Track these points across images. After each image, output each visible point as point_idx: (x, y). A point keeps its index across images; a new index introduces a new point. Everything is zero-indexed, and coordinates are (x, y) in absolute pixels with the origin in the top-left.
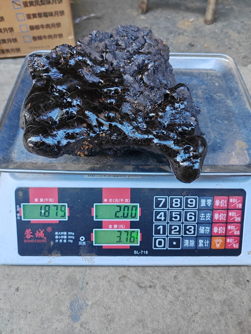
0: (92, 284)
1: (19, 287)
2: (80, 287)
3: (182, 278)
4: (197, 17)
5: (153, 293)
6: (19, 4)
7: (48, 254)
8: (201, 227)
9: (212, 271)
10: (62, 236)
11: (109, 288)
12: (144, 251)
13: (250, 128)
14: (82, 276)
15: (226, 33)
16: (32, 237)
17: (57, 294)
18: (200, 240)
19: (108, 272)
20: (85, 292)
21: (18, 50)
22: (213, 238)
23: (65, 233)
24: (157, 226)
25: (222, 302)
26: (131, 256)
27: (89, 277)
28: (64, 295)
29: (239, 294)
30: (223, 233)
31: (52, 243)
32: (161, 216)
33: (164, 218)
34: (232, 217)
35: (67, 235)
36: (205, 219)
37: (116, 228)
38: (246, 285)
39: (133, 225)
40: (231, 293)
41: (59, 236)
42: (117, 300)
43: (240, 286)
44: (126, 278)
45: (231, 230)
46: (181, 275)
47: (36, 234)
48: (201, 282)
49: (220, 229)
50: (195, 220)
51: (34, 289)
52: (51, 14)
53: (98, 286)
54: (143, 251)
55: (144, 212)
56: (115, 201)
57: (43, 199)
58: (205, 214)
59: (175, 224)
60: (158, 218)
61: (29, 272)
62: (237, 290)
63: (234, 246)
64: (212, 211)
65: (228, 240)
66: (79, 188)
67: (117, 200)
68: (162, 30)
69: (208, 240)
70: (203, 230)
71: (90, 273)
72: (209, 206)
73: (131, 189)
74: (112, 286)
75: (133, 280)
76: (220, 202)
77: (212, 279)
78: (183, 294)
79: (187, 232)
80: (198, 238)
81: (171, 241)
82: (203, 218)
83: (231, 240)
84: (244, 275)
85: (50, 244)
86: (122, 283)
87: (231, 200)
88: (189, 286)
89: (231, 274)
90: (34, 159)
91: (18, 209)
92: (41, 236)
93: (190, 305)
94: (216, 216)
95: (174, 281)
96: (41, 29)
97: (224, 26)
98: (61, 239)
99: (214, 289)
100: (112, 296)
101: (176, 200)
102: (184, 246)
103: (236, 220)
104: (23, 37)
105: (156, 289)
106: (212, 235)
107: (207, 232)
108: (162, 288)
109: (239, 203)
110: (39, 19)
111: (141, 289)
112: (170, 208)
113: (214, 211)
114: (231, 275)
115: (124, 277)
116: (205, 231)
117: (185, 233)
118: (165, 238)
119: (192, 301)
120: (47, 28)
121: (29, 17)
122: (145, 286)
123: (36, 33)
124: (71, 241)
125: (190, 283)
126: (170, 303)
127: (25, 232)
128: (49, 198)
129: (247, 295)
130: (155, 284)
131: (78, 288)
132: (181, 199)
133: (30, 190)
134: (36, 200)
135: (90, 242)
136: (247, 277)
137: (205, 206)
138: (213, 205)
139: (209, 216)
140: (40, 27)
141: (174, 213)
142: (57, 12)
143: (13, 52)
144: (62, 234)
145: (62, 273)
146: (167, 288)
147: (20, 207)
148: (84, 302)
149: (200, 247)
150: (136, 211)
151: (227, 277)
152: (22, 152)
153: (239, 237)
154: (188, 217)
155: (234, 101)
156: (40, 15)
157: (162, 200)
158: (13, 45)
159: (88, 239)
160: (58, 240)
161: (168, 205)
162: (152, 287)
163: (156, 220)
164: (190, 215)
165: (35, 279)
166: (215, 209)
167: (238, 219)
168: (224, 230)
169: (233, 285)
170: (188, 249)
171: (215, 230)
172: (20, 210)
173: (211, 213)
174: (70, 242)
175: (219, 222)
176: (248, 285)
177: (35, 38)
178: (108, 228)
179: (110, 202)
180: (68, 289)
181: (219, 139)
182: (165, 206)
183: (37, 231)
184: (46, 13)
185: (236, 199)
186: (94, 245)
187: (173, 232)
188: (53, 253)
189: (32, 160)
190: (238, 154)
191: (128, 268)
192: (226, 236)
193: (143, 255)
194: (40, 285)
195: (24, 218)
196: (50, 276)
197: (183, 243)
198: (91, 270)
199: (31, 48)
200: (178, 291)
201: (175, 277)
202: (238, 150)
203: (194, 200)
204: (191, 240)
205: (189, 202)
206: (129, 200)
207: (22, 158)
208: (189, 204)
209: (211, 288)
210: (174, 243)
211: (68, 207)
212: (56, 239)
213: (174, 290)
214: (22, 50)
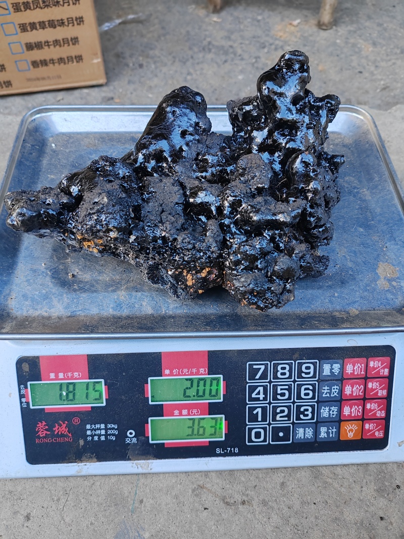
0: (148, 503)
1: (30, 513)
2: (131, 508)
3: (293, 486)
4: (306, 16)
5: (248, 514)
6: (6, 8)
7: (76, 459)
8: (323, 407)
9: (341, 472)
10: (97, 431)
11: (177, 509)
12: (233, 449)
13: (400, 240)
14: (132, 489)
15: (354, 45)
16: (49, 434)
17: (93, 521)
18: (321, 428)
19: (174, 481)
20: (139, 516)
21: (8, 84)
22: (342, 423)
23: (103, 426)
24: (252, 409)
25: (358, 525)
26: (211, 456)
27: (144, 491)
28: (105, 523)
29: (384, 510)
30: (358, 415)
31: (82, 442)
32: (259, 393)
33: (264, 396)
34: (372, 390)
35: (106, 429)
36: (330, 395)
37: (186, 415)
38: (396, 494)
39: (213, 409)
40: (372, 509)
42: (190, 527)
43: (386, 495)
44: (205, 490)
45: (371, 410)
46: (292, 481)
47: (54, 429)
48: (323, 492)
49: (353, 409)
50: (313, 398)
51: (55, 515)
52: (62, 23)
53: (160, 505)
54: (231, 448)
55: (231, 387)
56: (182, 372)
57: (64, 374)
58: (330, 386)
59: (282, 403)
60: (254, 396)
61: (46, 487)
62: (382, 502)
63: (377, 433)
65: (367, 426)
66: (123, 354)
67: (185, 371)
68: (247, 42)
69: (334, 427)
70: (326, 412)
71: (145, 484)
72: (336, 374)
73: (209, 352)
74: (181, 505)
75: (215, 493)
76: (353, 368)
77: (342, 486)
78: (296, 513)
79: (302, 416)
80: (319, 425)
81: (276, 430)
82: (326, 394)
83: (372, 425)
84: (391, 476)
85: (79, 444)
86: (198, 499)
87: (371, 364)
88: (305, 499)
89: (371, 475)
90: (45, 309)
91: (23, 392)
92: (63, 432)
93: (307, 532)
94: (348, 390)
95: (280, 491)
96: (46, 48)
97: (350, 32)
98: (95, 435)
99: (345, 503)
100: (182, 521)
101: (283, 368)
102: (297, 438)
103: (379, 395)
104: (16, 62)
105: (252, 506)
106: (342, 419)
107: (333, 415)
108: (262, 505)
109: (384, 368)
110: (41, 31)
111: (228, 506)
112: (273, 379)
113: (344, 381)
114: (372, 478)
115: (201, 487)
116: (330, 414)
117: (298, 418)
118: (266, 427)
119: (310, 525)
120: (55, 46)
121: (23, 28)
122: (235, 502)
123: (37, 55)
124: (113, 437)
125: (307, 493)
126: (276, 529)
127: (36, 426)
128: (73, 372)
129: (397, 510)
130: (251, 497)
131: (126, 510)
133: (41, 360)
134: (52, 375)
135: (144, 438)
136: (396, 479)
137: (330, 374)
138: (343, 372)
139: (335, 390)
140: (43, 45)
141: (279, 388)
142: (72, 18)
144: (97, 427)
145: (100, 486)
146: (270, 503)
147: (26, 387)
148: (137, 534)
149: (322, 438)
150: (217, 386)
151: (365, 481)
152: (24, 296)
153: (384, 421)
154: (303, 392)
155: (374, 191)
156: (42, 25)
157: (260, 368)
159: (141, 432)
161: (270, 376)
162: (246, 503)
163: (251, 399)
164: (306, 389)
165: (55, 499)
166: (345, 379)
167: (383, 393)
168: (360, 410)
169: (375, 494)
170: (302, 441)
171: (347, 411)
172: (27, 392)
173: (340, 385)
174: (111, 439)
175: (351, 399)
176: (398, 493)
177: (35, 64)
178: (172, 415)
179: (175, 374)
180: (110, 513)
181: (351, 261)
183: (57, 425)
184: (53, 21)
185: (380, 362)
186: (151, 442)
187: (278, 418)
188: (84, 458)
189: (42, 311)
190: (382, 289)
191: (206, 473)
192: (363, 419)
193: (232, 454)
194: (64, 508)
195: (33, 406)
196: (80, 491)
197: (294, 434)
198: (146, 478)
199: (29, 80)
200: (288, 509)
201: (283, 484)
202: (382, 280)
203: (312, 366)
204: (306, 429)
205: (304, 369)
206: (205, 371)
207: (25, 308)
208: (303, 372)
209: (340, 501)
210: (281, 434)
211: (105, 385)
212: (88, 436)
213: (281, 507)
214: (14, 83)
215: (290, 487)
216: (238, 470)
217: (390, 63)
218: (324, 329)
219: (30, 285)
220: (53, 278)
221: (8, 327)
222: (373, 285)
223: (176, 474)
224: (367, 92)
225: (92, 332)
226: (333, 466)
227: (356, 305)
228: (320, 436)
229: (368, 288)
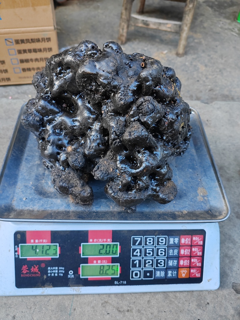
0: (78, 310)
1: (15, 315)
2: (69, 313)
3: (154, 302)
4: (170, 49)
5: (130, 316)
6: (12, 41)
7: (41, 286)
8: (170, 261)
9: (179, 295)
10: (53, 271)
11: (93, 314)
12: (123, 282)
14: (70, 303)
15: (195, 66)
16: (28, 272)
18: (169, 271)
19: (92, 299)
20: (73, 317)
21: (8, 79)
22: (179, 269)
23: (57, 268)
24: (133, 261)
26: (112, 285)
27: (76, 304)
29: (200, 316)
30: (187, 265)
31: (45, 277)
32: (137, 253)
34: (195, 252)
35: (58, 270)
36: (173, 253)
37: (100, 263)
38: (207, 307)
39: (114, 260)
40: (194, 315)
41: (51, 270)
43: (201, 308)
44: (108, 304)
45: (194, 263)
46: (153, 300)
47: (31, 269)
48: (170, 306)
49: (185, 262)
50: (165, 255)
51: (29, 316)
52: (40, 50)
53: (84, 311)
55: (123, 249)
56: (99, 241)
57: (38, 240)
58: (173, 250)
59: (149, 258)
60: (135, 254)
61: (24, 301)
62: (199, 311)
63: (197, 275)
64: (178, 248)
65: (192, 271)
67: (100, 240)
69: (175, 271)
70: (171, 263)
71: (77, 300)
72: (176, 243)
73: (113, 231)
74: (95, 311)
75: (113, 305)
76: (185, 240)
77: (179, 303)
78: (155, 317)
79: (159, 265)
80: (167, 270)
81: (146, 272)
82: (171, 253)
83: (194, 270)
84: (205, 298)
85: (44, 278)
86: (105, 309)
87: (194, 239)
88: (160, 310)
89: (194, 297)
90: (31, 206)
91: (16, 249)
92: (36, 271)
94: (182, 252)
95: (147, 305)
96: (31, 62)
97: (193, 59)
98: (52, 273)
99: (181, 311)
101: (150, 239)
102: (156, 276)
103: (198, 254)
104: (14, 68)
105: (133, 313)
106: (179, 267)
107: (175, 264)
108: (138, 312)
109: (200, 241)
110: (29, 54)
111: (120, 313)
112: (145, 245)
114: (195, 299)
115: (106, 302)
116: (173, 264)
117: (157, 266)
118: (141, 271)
120: (36, 62)
121: (20, 52)
122: (124, 310)
123: (26, 65)
124: (61, 274)
125: (161, 306)
127: (22, 268)
128: (43, 239)
130: (132, 308)
131: (66, 314)
132: (153, 238)
133: (27, 232)
134: (32, 241)
135: (77, 275)
136: (207, 299)
137: (173, 243)
138: (180, 242)
139: (176, 252)
140: (29, 61)
141: (148, 250)
142: (46, 49)
143: (3, 81)
144: (53, 269)
145: (53, 301)
146: (142, 311)
147: (18, 247)
149: (169, 277)
150: (116, 248)
151: (191, 300)
152: (20, 199)
153: (200, 268)
154: (159, 252)
155: (198, 151)
156: (30, 51)
157: (138, 240)
158: (4, 75)
159: (76, 272)
160: (50, 274)
161: (143, 243)
162: (130, 311)
163: (133, 256)
164: (161, 251)
165: (29, 307)
166: (181, 246)
167: (200, 254)
168: (189, 262)
169: (196, 307)
170: (159, 278)
171: (182, 263)
172: (18, 249)
173: (178, 249)
175: (184, 256)
176: (208, 307)
177: (24, 70)
178: (93, 263)
179: (95, 241)
180: (58, 315)
181: (185, 186)
182: (140, 244)
183: (33, 267)
184: (36, 49)
185: (198, 238)
186: (81, 277)
187: (147, 265)
188: (46, 285)
189: (30, 207)
190: (200, 201)
191: (109, 295)
192: (190, 267)
193: (122, 284)
194: (34, 313)
195: (21, 257)
196: (43, 304)
197: (155, 274)
198: (78, 297)
199: (20, 78)
200: (151, 314)
201: (149, 301)
202: (200, 196)
203: (164, 239)
204: (161, 272)
205: (160, 240)
206: (110, 240)
207: (21, 206)
208: (160, 242)
209: (178, 311)
210: (148, 274)
211: (59, 246)
212: (48, 273)
213: (148, 313)
214: (12, 79)
215: (153, 303)
216: (126, 293)
217: (214, 77)
218: (169, 220)
219: (23, 193)
220: (35, 190)
221: (12, 215)
222: (195, 199)
223: (93, 295)
224: (201, 92)
225: (55, 219)
226: (175, 292)
227: (186, 209)
228: (168, 276)
229: (193, 200)
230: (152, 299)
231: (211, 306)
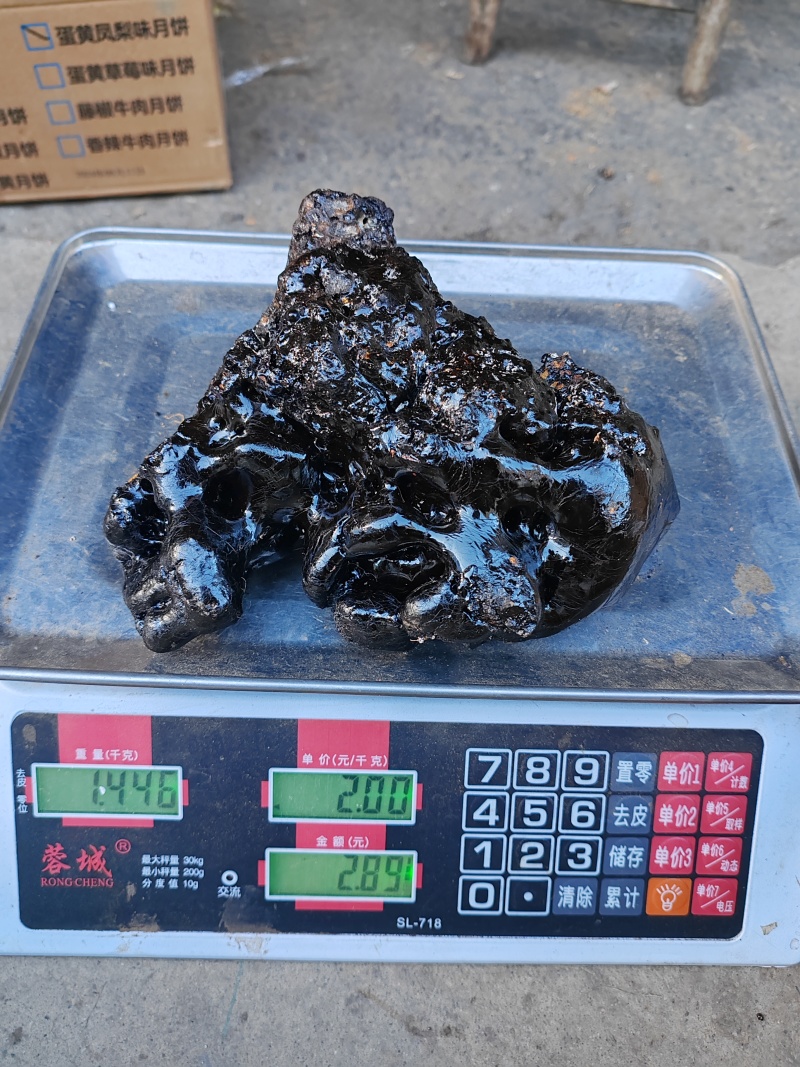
0: (258, 1020)
1: (21, 1028)
2: (221, 1028)
3: (549, 1004)
4: (629, 76)
5: (454, 1053)
6: (46, 35)
7: (118, 924)
8: (614, 847)
9: (646, 981)
10: (163, 869)
11: (314, 1036)
12: (430, 921)
13: (783, 521)
14: (226, 991)
15: (719, 136)
16: (67, 871)
17: (146, 1053)
18: (609, 888)
19: (311, 980)
20: (236, 1047)
21: (41, 180)
22: (652, 881)
23: (175, 860)
24: (472, 843)
26: (385, 932)
27: (250, 998)
28: (167, 1057)
29: (730, 1062)
30: (684, 867)
31: (131, 890)
32: (487, 812)
34: (715, 817)
35: (181, 867)
36: (629, 822)
37: (341, 848)
38: (755, 1031)
39: (395, 838)
40: (706, 1058)
41: (152, 867)
43: (735, 1034)
44: (371, 1002)
45: (710, 858)
46: (546, 992)
47: (78, 860)
48: (609, 1018)
49: (674, 854)
50: (596, 826)
51: (71, 1036)
52: (150, 69)
53: (280, 1026)
54: (427, 920)
55: (433, 798)
56: (337, 761)
57: (104, 752)
58: (631, 806)
59: (533, 835)
60: (477, 816)
61: (57, 977)
62: (725, 1047)
63: (720, 906)
64: (651, 798)
65: (701, 890)
66: (222, 719)
67: (343, 758)
68: (511, 120)
69: (635, 888)
70: (621, 857)
71: (254, 981)
72: (643, 781)
73: (392, 723)
74: (322, 1029)
75: (391, 1007)
76: (678, 771)
77: (646, 1008)
78: (552, 1059)
79: (571, 863)
80: (604, 882)
81: (518, 888)
82: (622, 820)
83: (710, 888)
84: (748, 994)
85: (126, 894)
86: (357, 1019)
87: (715, 765)
88: (571, 1032)
89: (706, 991)
90: (74, 622)
91: (21, 783)
92: (95, 868)
94: (665, 815)
95: (523, 1013)
96: (118, 115)
97: (714, 109)
98: (159, 877)
99: (652, 1043)
100: (321, 1062)
101: (538, 762)
102: (559, 905)
103: (729, 827)
104: (59, 139)
105: (465, 1040)
106: (651, 872)
107: (635, 863)
108: (484, 1038)
109: (739, 775)
110: (110, 82)
111: (416, 1037)
112: (518, 785)
113: (659, 797)
114: (708, 996)
115: (365, 995)
116: (627, 861)
117: (564, 866)
118: (499, 882)
120: (135, 112)
121: (76, 75)
122: (431, 1029)
123: (100, 127)
124: (193, 884)
125: (575, 1019)
128: (122, 748)
129: (755, 1064)
130: (463, 1021)
131: (212, 1032)
133: (60, 721)
134: (81, 753)
135: (254, 889)
136: (757, 1001)
137: (630, 781)
138: (657, 778)
139: (641, 814)
140: (113, 110)
141: (528, 803)
142: (171, 61)
143: (24, 187)
144: (162, 861)
145: (163, 981)
146: (501, 1036)
147: (28, 774)
149: (609, 909)
150: (406, 792)
151: (693, 1001)
152: (33, 595)
153: (735, 882)
154: (575, 814)
155: (736, 422)
156: (113, 71)
157: (492, 763)
158: (23, 165)
159: (249, 877)
160: (150, 882)
161: (512, 778)
162: (453, 1031)
163: (471, 823)
164: (581, 809)
165: (73, 1001)
166: (660, 793)
167: (735, 825)
168: (689, 857)
169: (713, 1029)
170: (570, 913)
171: (661, 857)
172: (29, 783)
173: (650, 804)
174: (190, 886)
175: (672, 834)
176: (761, 1030)
177: (95, 144)
178: (314, 845)
179: (322, 764)
180: (180, 1037)
181: (683, 557)
183: (84, 852)
184: (134, 64)
185: (732, 763)
186: (268, 897)
187: (523, 863)
188: (134, 922)
189: (68, 626)
190: (742, 615)
191: (377, 967)
192: (693, 875)
193: (427, 931)
194: (90, 1021)
195: (39, 811)
196: (124, 990)
197: (555, 898)
198: (256, 970)
199: (82, 174)
200: (535, 1050)
201: (528, 998)
202: (743, 598)
203: (595, 763)
204: (580, 888)
205: (579, 768)
206: (383, 761)
207: (33, 619)
208: (578, 775)
209: (640, 1040)
210: (528, 897)
211: (184, 778)
212: (144, 878)
213: (523, 1044)
214: (53, 179)
215: (543, 1006)
216: (439, 964)
217: (789, 174)
218: (620, 690)
219: (46, 573)
220: (94, 562)
222: (723, 608)
223: (315, 964)
224: (741, 228)
225: (161, 672)
226: (630, 966)
227: (687, 647)
228: (606, 905)
229: (714, 613)
230: (540, 991)
231: (773, 1026)
